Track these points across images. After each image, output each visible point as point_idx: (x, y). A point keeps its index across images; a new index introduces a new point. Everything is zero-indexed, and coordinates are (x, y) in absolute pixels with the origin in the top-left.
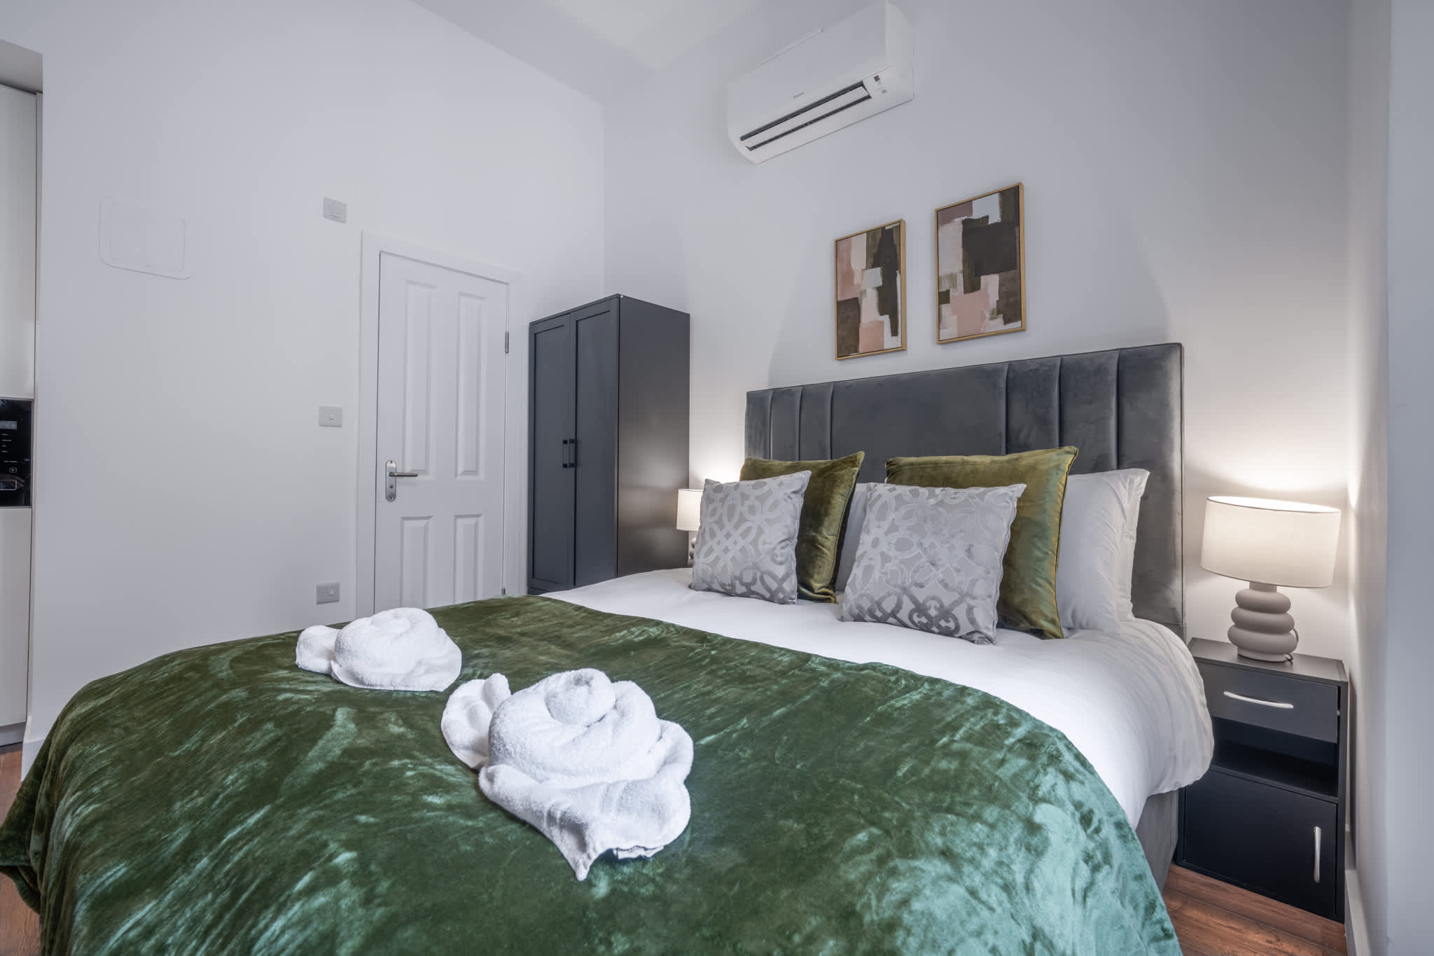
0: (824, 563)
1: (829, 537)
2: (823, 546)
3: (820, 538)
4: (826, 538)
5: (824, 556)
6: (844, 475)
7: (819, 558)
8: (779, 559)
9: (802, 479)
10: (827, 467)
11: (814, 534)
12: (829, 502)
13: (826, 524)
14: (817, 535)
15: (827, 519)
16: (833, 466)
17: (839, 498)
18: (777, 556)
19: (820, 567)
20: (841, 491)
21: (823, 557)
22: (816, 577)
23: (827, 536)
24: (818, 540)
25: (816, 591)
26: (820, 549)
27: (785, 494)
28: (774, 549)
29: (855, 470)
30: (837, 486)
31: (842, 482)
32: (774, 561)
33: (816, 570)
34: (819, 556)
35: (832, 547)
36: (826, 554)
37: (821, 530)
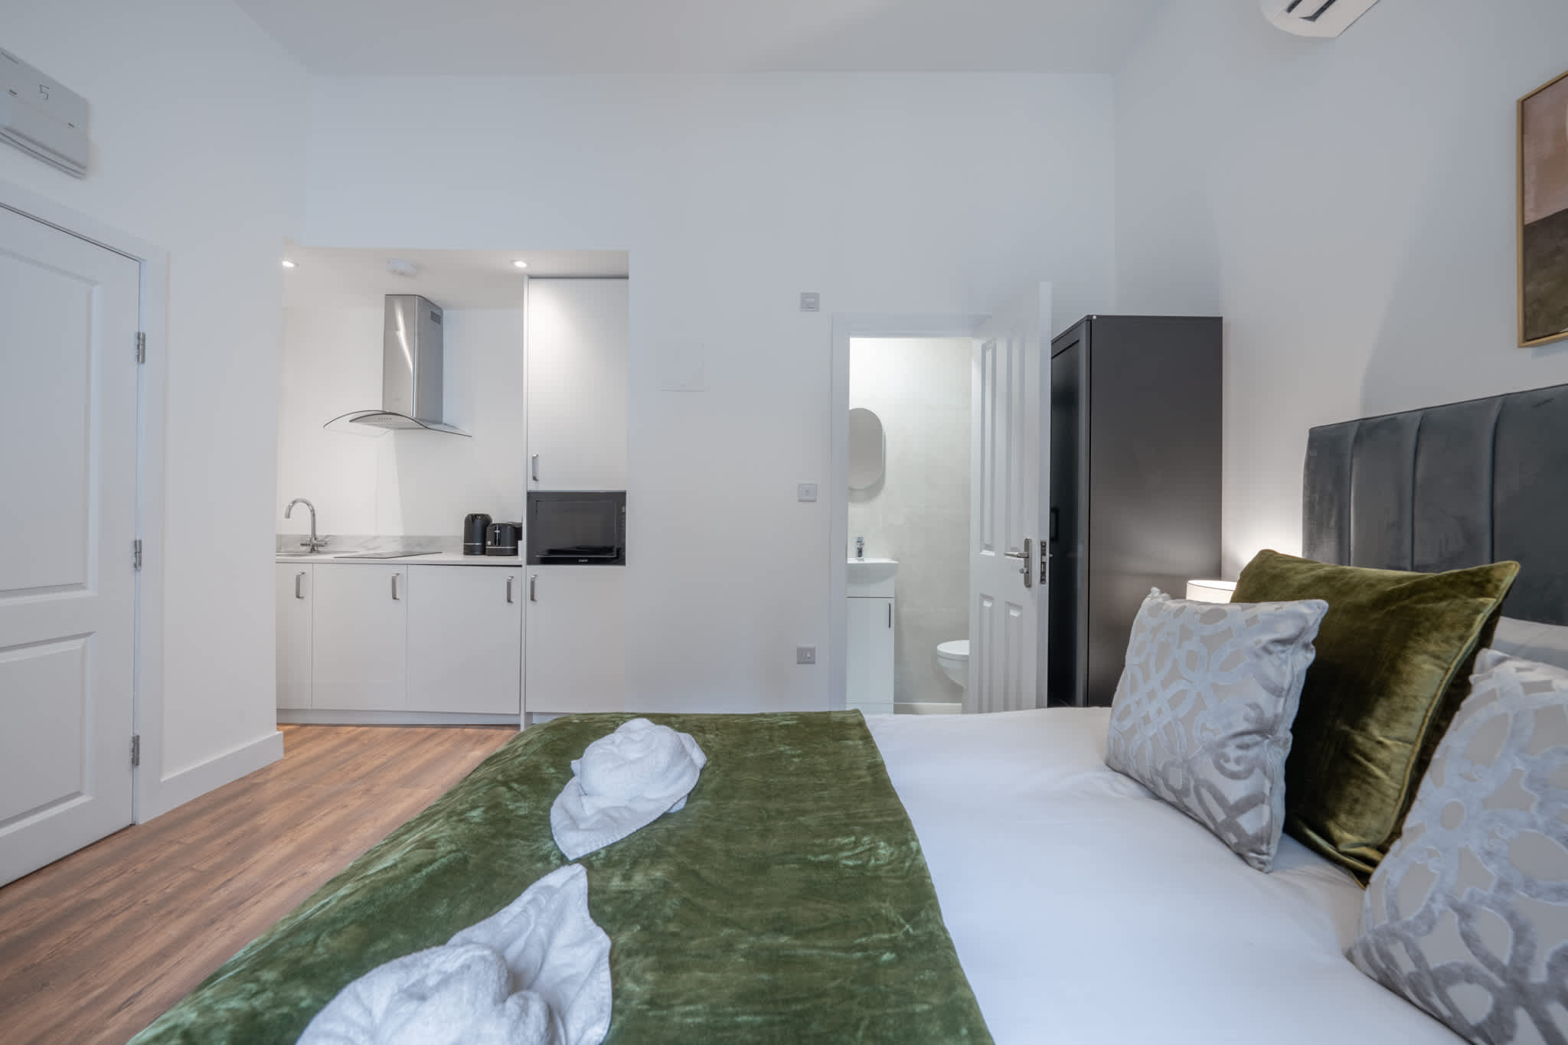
0: (1369, 794)
1: (1387, 742)
2: (1370, 760)
3: (1359, 739)
4: (1380, 743)
5: (1371, 780)
6: (1443, 613)
7: (1353, 781)
8: (1232, 767)
9: (1302, 616)
10: (1402, 590)
11: (1346, 728)
12: (1394, 669)
13: (1380, 712)
14: (1353, 731)
15: (1383, 702)
16: (1417, 589)
17: (1425, 662)
18: (1227, 760)
19: (1356, 801)
20: (1432, 647)
21: (1369, 783)
22: (1343, 818)
23: (1381, 739)
24: (1354, 742)
25: (1342, 848)
26: (1359, 764)
27: (1257, 643)
28: (1223, 744)
29: (1484, 605)
30: (1419, 634)
31: (1437, 628)
32: (1222, 770)
33: (1346, 806)
34: (1357, 777)
35: (1397, 768)
36: (1377, 778)
37: (1367, 725)
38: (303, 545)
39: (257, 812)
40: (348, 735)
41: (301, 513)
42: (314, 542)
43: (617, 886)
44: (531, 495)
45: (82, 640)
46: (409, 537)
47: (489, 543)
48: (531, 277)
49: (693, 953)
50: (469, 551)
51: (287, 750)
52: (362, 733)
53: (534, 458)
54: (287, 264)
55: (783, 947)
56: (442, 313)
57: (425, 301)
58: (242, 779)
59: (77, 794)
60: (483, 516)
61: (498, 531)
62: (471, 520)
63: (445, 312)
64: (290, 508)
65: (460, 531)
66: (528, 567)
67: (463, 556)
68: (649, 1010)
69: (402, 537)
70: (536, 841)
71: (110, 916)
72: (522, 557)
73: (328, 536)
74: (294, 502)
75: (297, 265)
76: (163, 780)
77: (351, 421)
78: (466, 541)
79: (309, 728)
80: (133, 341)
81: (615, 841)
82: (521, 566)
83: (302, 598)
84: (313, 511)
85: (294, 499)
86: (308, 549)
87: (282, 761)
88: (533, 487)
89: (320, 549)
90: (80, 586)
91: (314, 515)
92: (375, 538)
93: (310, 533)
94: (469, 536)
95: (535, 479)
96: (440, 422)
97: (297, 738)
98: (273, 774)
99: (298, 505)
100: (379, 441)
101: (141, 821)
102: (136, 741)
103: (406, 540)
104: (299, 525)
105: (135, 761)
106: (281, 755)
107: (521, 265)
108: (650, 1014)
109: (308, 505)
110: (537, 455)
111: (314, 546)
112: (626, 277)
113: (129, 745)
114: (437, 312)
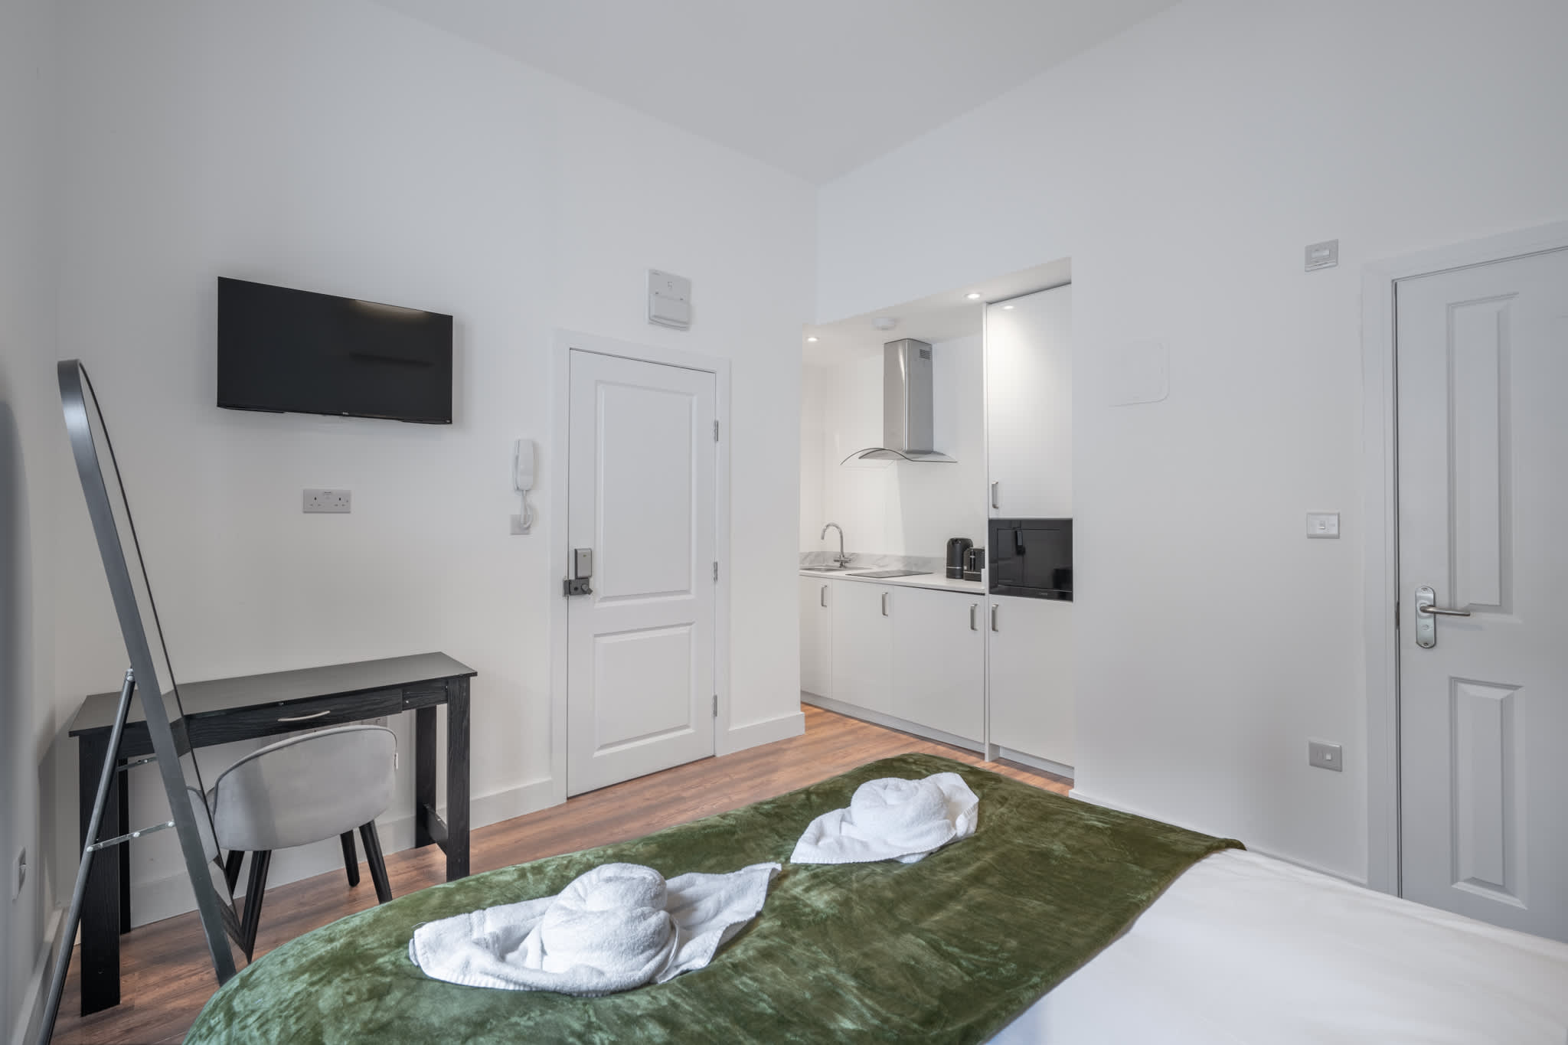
38: (835, 561)
39: (774, 771)
40: (853, 727)
41: (833, 534)
42: (842, 559)
43: (797, 893)
44: (991, 522)
45: (688, 627)
46: (909, 557)
47: (965, 568)
48: (990, 303)
49: (792, 957)
50: (951, 574)
51: (808, 728)
52: (862, 728)
53: (993, 485)
54: (812, 340)
55: (843, 986)
56: (931, 349)
57: (914, 342)
58: (777, 742)
59: (686, 727)
60: (963, 540)
61: (973, 557)
62: (953, 543)
63: (935, 347)
64: (824, 531)
65: (942, 553)
66: (991, 595)
67: (946, 578)
68: (729, 968)
69: (904, 557)
70: (785, 840)
71: (686, 810)
72: (984, 585)
73: (853, 554)
74: (828, 526)
75: (818, 338)
76: (730, 730)
77: (860, 458)
78: (948, 564)
79: (830, 714)
80: (713, 428)
81: (830, 862)
82: (984, 594)
83: (826, 606)
84: (841, 533)
85: (827, 524)
86: (838, 564)
87: (801, 737)
88: (995, 515)
89: (847, 565)
90: (686, 592)
91: (842, 537)
92: (885, 556)
93: (839, 551)
94: (951, 560)
95: (995, 506)
96: (930, 452)
97: (819, 720)
98: (795, 744)
99: (831, 528)
100: (887, 470)
101: (718, 755)
102: (715, 698)
103: (907, 560)
104: (832, 546)
105: (715, 713)
106: (803, 732)
107: (974, 296)
108: (728, 971)
109: (837, 527)
110: (997, 483)
111: (843, 562)
112: (1069, 283)
113: (711, 702)
114: (927, 349)
